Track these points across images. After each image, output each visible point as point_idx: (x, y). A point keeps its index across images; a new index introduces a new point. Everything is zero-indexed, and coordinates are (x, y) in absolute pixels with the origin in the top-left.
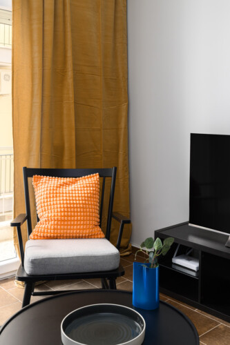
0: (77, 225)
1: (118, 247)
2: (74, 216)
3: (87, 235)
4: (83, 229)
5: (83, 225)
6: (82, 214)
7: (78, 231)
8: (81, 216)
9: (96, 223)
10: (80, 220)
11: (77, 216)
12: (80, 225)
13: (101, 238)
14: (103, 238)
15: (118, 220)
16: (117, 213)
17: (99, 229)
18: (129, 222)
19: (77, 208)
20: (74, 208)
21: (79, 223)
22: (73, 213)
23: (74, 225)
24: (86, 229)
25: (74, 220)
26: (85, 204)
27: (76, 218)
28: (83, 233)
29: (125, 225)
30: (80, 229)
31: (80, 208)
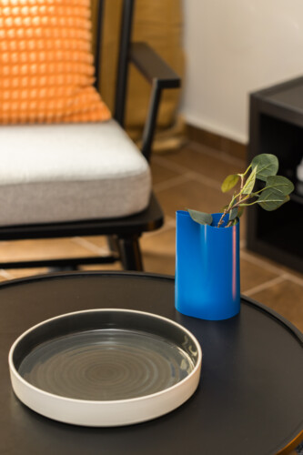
0: (29, 88)
1: (147, 152)
2: (20, 63)
3: (59, 114)
4: (48, 99)
5: (47, 86)
6: (42, 56)
7: (33, 105)
8: (38, 62)
9: (85, 80)
10: (38, 75)
11: (29, 63)
12: (38, 87)
13: (98, 122)
14: (106, 122)
15: (146, 75)
16: (143, 46)
17: (93, 95)
18: (175, 84)
19: (26, 38)
20: (17, 39)
21: (34, 81)
22: (14, 56)
23: (20, 88)
24: (55, 98)
25: (20, 76)
26: (49, 26)
27: (24, 69)
28: (46, 110)
29: (166, 92)
30: (37, 99)
31: (35, 38)
